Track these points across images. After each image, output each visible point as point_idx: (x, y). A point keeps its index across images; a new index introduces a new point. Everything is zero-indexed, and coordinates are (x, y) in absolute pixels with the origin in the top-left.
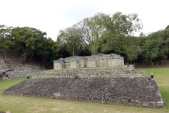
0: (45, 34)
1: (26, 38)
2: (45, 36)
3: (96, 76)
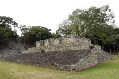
1: (37, 33)
2: (50, 31)
3: (54, 50)
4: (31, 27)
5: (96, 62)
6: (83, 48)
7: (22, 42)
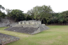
0: (23, 12)
1: (16, 13)
3: (27, 27)
4: (13, 10)
5: (40, 31)
6: (36, 27)
7: (8, 18)
